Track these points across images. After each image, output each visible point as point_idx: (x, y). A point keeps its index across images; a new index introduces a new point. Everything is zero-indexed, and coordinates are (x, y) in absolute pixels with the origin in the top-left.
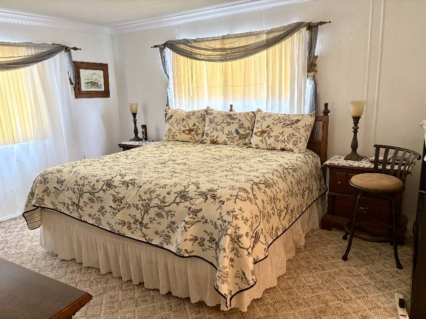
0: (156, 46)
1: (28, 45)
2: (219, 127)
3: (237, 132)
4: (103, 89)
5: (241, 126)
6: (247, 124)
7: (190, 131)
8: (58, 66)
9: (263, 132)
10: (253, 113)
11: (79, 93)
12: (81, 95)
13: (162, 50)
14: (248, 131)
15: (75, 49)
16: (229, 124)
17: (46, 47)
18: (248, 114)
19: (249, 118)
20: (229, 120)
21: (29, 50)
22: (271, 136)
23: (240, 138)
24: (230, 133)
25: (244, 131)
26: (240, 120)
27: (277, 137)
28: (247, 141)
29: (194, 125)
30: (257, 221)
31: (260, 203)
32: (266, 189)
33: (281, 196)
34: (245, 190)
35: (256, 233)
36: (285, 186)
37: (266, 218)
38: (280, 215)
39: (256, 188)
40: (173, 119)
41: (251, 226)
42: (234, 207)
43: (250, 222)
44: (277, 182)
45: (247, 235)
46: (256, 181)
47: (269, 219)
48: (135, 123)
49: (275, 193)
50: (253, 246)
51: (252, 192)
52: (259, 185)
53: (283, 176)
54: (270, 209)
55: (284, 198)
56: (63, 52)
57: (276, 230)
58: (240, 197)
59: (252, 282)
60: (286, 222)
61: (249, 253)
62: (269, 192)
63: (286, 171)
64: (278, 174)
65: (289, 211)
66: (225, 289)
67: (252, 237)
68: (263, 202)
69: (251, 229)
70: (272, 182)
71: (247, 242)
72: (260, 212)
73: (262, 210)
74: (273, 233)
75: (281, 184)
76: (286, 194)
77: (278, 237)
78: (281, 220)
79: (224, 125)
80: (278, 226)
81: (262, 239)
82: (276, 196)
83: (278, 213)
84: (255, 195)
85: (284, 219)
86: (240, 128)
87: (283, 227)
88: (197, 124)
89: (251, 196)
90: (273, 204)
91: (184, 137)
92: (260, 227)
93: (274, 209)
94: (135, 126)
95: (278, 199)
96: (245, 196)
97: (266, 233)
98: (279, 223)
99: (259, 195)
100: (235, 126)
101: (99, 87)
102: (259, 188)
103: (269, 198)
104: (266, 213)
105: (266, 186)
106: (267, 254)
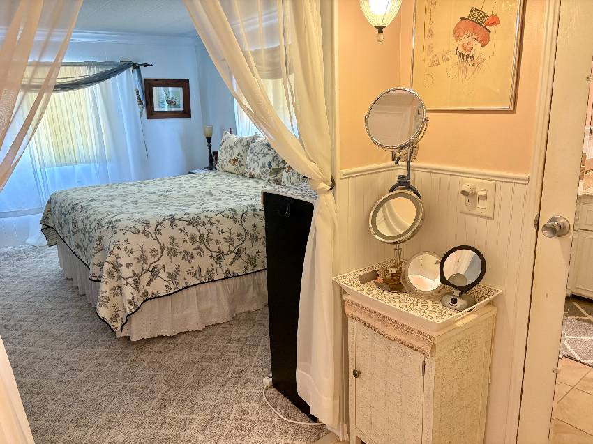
1: (90, 64)
2: (256, 158)
3: (270, 166)
4: (182, 109)
5: (275, 158)
7: (235, 160)
8: (126, 84)
9: (290, 167)
11: (152, 114)
12: (154, 116)
14: (281, 165)
15: (145, 65)
16: (265, 155)
17: (110, 65)
20: (266, 151)
21: (92, 69)
23: (271, 174)
24: (264, 166)
25: (277, 165)
26: (275, 152)
28: (278, 176)
29: (239, 154)
30: (154, 256)
31: (165, 239)
32: (187, 227)
33: (220, 238)
34: (147, 224)
35: (154, 268)
36: (236, 228)
37: (180, 256)
38: (219, 257)
39: (167, 223)
40: (223, 147)
41: (142, 259)
42: (120, 237)
43: (137, 254)
44: (219, 222)
45: (128, 265)
46: (176, 217)
47: (189, 258)
48: (210, 149)
49: (205, 233)
50: (151, 280)
51: (157, 226)
52: (176, 222)
53: (238, 217)
54: (189, 247)
55: (230, 240)
56: (131, 69)
57: (208, 272)
58: (133, 229)
59: (128, 311)
60: (237, 268)
61: (127, 283)
62: (191, 230)
63: (250, 213)
64: (230, 214)
65: (244, 256)
66: (103, 312)
67: (147, 271)
68: (172, 238)
69: (139, 262)
70: (206, 221)
71: (126, 272)
72: (163, 248)
73: (170, 246)
74: (200, 274)
75: (227, 225)
76: (234, 237)
77: (214, 281)
78: (223, 264)
79: (260, 156)
80: (213, 270)
81: (163, 274)
82: (205, 236)
83: (215, 254)
84: (159, 230)
85: (231, 264)
86: (274, 160)
87: (228, 272)
88: (242, 153)
89: (152, 230)
90: (197, 244)
91: (230, 167)
92: (160, 263)
93: (202, 250)
94: (210, 152)
95: (211, 240)
96: (141, 228)
97: (183, 272)
98: (216, 266)
99: (167, 232)
100: (269, 158)
101: (175, 107)
102: (172, 225)
103: (189, 237)
104: (179, 251)
105: (190, 224)
106: (171, 292)
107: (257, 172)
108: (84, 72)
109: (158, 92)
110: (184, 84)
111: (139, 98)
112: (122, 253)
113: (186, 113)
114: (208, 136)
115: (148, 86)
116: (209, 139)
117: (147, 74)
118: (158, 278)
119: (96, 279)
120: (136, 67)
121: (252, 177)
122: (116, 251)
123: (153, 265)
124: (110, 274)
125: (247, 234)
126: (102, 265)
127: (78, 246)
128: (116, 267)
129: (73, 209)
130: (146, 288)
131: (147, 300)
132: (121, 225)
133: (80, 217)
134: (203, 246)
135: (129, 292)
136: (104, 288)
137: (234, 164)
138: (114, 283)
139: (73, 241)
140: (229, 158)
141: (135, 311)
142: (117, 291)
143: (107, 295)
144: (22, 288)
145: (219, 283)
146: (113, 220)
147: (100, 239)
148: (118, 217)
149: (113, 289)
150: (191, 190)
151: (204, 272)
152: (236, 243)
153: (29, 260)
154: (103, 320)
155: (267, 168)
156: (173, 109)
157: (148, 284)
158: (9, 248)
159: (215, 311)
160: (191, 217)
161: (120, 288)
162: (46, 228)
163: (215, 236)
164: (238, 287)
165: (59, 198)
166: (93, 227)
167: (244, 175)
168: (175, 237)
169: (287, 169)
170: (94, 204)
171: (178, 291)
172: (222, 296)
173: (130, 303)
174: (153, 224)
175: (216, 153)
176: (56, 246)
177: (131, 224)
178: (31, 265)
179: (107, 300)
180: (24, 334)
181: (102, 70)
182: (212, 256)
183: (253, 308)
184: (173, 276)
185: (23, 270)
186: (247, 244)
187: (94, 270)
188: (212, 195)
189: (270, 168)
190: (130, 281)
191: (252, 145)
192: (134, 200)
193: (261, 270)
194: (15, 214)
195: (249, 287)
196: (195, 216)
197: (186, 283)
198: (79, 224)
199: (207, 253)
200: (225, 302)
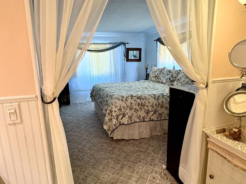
0: (155, 40)
1: (110, 43)
2: (164, 76)
3: (170, 79)
4: (138, 58)
5: (172, 76)
6: (175, 75)
7: (156, 76)
8: (121, 50)
9: (178, 80)
10: (180, 70)
11: (128, 60)
13: (157, 42)
14: (174, 79)
15: (127, 43)
16: (168, 75)
18: (177, 71)
19: (176, 73)
20: (168, 73)
21: (111, 45)
22: (180, 82)
23: (170, 82)
24: (167, 79)
25: (173, 79)
26: (172, 74)
27: (182, 82)
28: (173, 83)
29: (158, 74)
30: (124, 109)
31: (128, 103)
32: (137, 99)
33: (149, 105)
34: (123, 97)
35: (124, 113)
36: (155, 102)
37: (133, 110)
38: (148, 112)
39: (130, 97)
40: (152, 71)
41: (120, 110)
42: (114, 101)
43: (119, 108)
44: (149, 99)
45: (115, 111)
46: (133, 95)
47: (137, 111)
48: (147, 72)
49: (143, 102)
50: (122, 118)
51: (126, 98)
52: (133, 97)
53: (156, 98)
54: (137, 107)
55: (152, 106)
56: (123, 45)
57: (143, 118)
58: (118, 98)
59: (113, 128)
60: (154, 117)
61: (114, 118)
62: (138, 101)
63: (161, 96)
64: (153, 96)
65: (157, 113)
66: (105, 127)
67: (121, 114)
68: (131, 103)
69: (119, 111)
70: (144, 98)
71: (114, 114)
72: (128, 106)
73: (130, 106)
74: (140, 118)
75: (152, 100)
76: (154, 105)
77: (145, 121)
78: (149, 115)
79: (166, 75)
80: (145, 117)
81: (127, 116)
82: (143, 104)
83: (146, 111)
84: (127, 100)
85: (152, 115)
86: (171, 77)
87: (150, 118)
88: (159, 74)
89: (124, 99)
90: (140, 106)
91: (154, 79)
92: (126, 112)
93: (141, 109)
94: (147, 74)
95: (145, 105)
96: (121, 98)
97: (134, 116)
98: (146, 115)
99: (130, 100)
100: (170, 76)
101: (136, 58)
102: (131, 98)
103: (137, 103)
104: (133, 108)
105: (138, 99)
106: (129, 123)
107: (164, 81)
108: (108, 46)
109: (131, 53)
110: (140, 50)
111: (124, 54)
112: (113, 107)
113: (139, 60)
114: (146, 68)
115: (128, 50)
116: (147, 69)
117: (128, 46)
118: (125, 117)
119: (104, 115)
120: (124, 44)
121: (162, 83)
122: (111, 106)
123: (123, 112)
124: (109, 114)
125: (159, 104)
126: (106, 110)
127: (100, 102)
128: (111, 111)
129: (100, 90)
130: (120, 120)
131: (120, 125)
132: (114, 97)
133: (102, 93)
134: (142, 107)
135: (114, 121)
136: (107, 119)
137: (155, 78)
138: (109, 117)
139: (99, 101)
140: (154, 76)
141: (116, 129)
142: (110, 120)
143: (107, 121)
144: (83, 115)
145: (147, 122)
146: (112, 94)
147: (107, 101)
148: (113, 94)
149: (109, 119)
150: (139, 86)
151: (141, 118)
152: (155, 108)
153: (86, 106)
154: (105, 130)
155: (168, 80)
156: (135, 58)
157: (121, 119)
158: (81, 101)
159: (144, 133)
160: (139, 96)
161: (111, 119)
162: (92, 96)
163: (147, 104)
164: (154, 124)
165: (96, 86)
166: (105, 96)
167: (159, 82)
168: (132, 103)
169: (177, 80)
170: (106, 89)
171: (131, 123)
172: (147, 127)
173: (115, 125)
174: (125, 98)
175: (149, 74)
176: (94, 102)
177: (117, 96)
178: (86, 107)
179: (107, 123)
180: (81, 130)
181: (113, 45)
182: (145, 111)
183: (159, 134)
184: (130, 117)
185: (84, 109)
186: (159, 108)
187: (104, 111)
188: (146, 88)
189: (169, 80)
190: (115, 117)
191: (163, 71)
192: (119, 88)
193: (163, 120)
194: (84, 91)
195: (158, 125)
196: (140, 96)
197: (135, 121)
198: (101, 95)
199: (143, 110)
200: (148, 130)
